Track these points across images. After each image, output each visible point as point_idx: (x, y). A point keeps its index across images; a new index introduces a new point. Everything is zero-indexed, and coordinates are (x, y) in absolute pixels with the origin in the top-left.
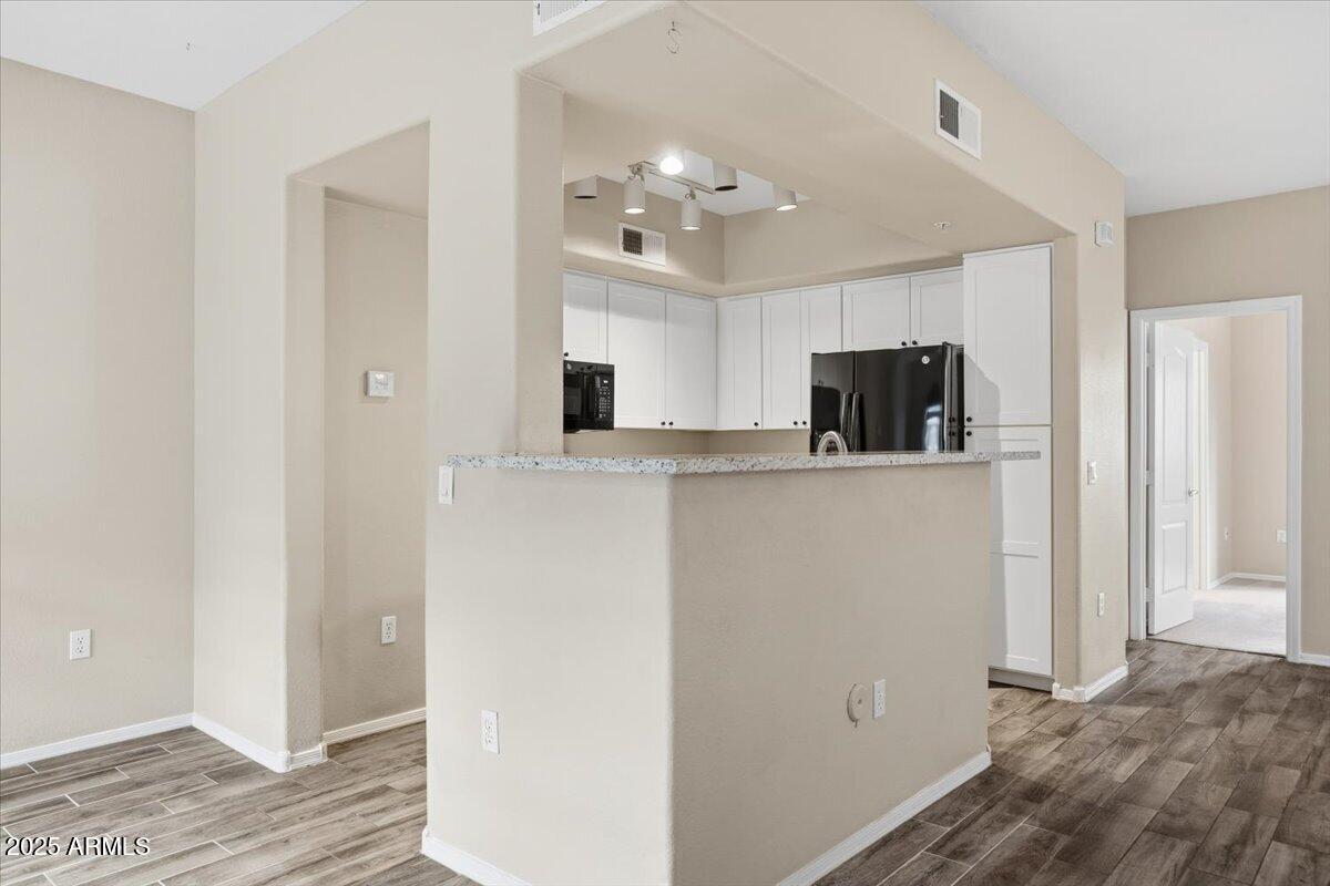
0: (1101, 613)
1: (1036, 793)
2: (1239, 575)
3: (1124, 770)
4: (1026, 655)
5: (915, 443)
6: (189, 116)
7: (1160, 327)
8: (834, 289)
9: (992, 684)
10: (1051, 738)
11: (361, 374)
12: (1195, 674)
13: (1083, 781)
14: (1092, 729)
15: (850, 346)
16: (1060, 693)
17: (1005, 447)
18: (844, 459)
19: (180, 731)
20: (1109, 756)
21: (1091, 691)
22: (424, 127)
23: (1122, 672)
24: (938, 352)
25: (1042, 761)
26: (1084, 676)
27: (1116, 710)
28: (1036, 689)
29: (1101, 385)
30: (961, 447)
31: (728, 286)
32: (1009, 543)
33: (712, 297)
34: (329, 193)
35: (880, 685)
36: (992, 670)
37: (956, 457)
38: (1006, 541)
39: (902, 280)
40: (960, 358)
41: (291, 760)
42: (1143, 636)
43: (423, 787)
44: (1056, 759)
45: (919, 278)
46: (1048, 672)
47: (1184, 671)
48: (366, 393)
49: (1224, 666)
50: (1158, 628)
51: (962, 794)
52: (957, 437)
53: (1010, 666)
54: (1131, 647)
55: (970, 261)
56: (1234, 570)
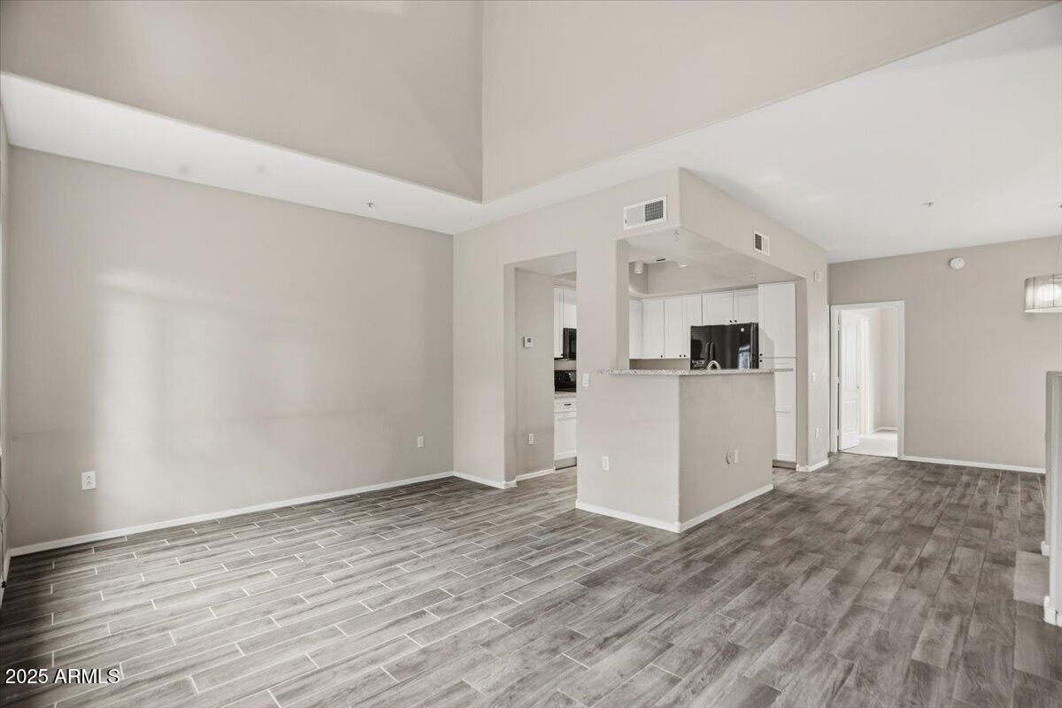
0: (817, 436)
1: (791, 496)
2: (883, 428)
3: (825, 490)
4: (786, 453)
5: (735, 365)
6: (451, 237)
7: (843, 311)
8: (699, 297)
9: (774, 467)
10: (796, 482)
11: (521, 338)
12: (857, 463)
13: (809, 493)
14: (812, 479)
15: (706, 323)
16: (799, 468)
17: (777, 367)
18: (719, 371)
19: (448, 478)
20: (820, 486)
21: (812, 468)
22: (575, 253)
23: (826, 462)
24: (747, 326)
25: (793, 487)
26: (809, 462)
27: (823, 474)
28: (791, 467)
29: (817, 337)
30: (757, 367)
31: (650, 295)
32: (778, 408)
33: (639, 299)
34: (516, 269)
35: (736, 451)
36: (774, 461)
37: (755, 371)
38: (777, 407)
39: (729, 294)
40: (757, 328)
41: (506, 485)
42: (836, 451)
43: (576, 489)
44: (798, 488)
45: (737, 293)
46: (794, 460)
47: (852, 463)
48: (524, 345)
49: (870, 460)
50: (842, 448)
51: (764, 496)
52: (755, 363)
53: (778, 459)
54: (830, 454)
55: (761, 288)
56: (882, 425)
